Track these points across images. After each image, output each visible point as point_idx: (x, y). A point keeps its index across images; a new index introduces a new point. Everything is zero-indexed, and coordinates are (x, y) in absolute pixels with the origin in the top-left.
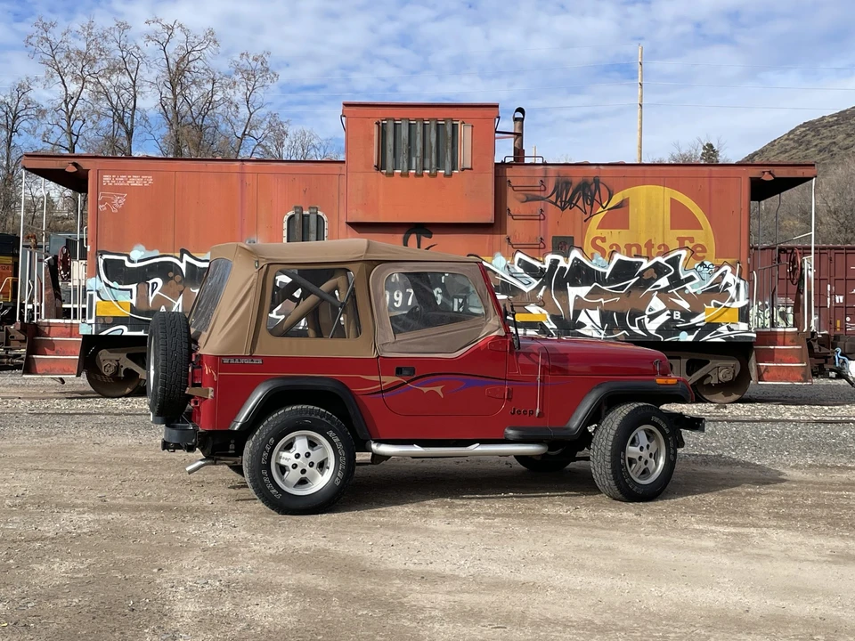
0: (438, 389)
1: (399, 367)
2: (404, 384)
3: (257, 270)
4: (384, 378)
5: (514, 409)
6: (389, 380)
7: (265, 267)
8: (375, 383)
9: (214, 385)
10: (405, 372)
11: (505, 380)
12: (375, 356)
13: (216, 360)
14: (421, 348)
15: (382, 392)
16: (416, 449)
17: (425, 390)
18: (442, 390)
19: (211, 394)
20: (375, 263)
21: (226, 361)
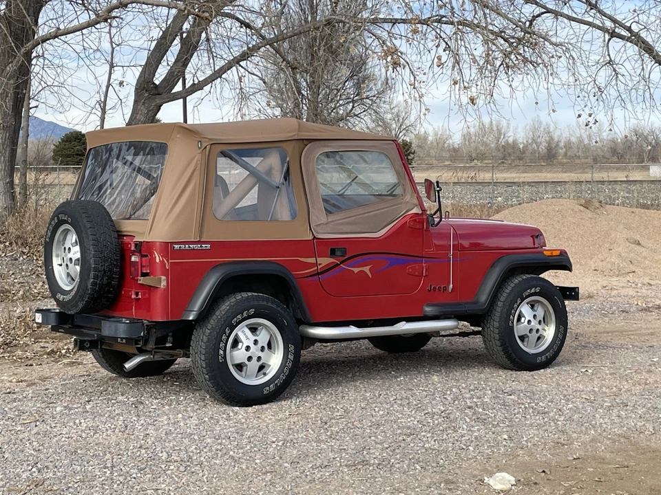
0: (367, 269)
1: (333, 248)
2: (338, 265)
3: (200, 151)
4: (320, 260)
5: (431, 286)
6: (324, 261)
7: (208, 148)
8: (311, 265)
9: (165, 272)
10: (338, 253)
11: (422, 257)
12: (311, 238)
13: (167, 248)
14: (349, 229)
15: (318, 274)
16: (352, 330)
17: (356, 270)
18: (370, 269)
19: (163, 284)
20: (305, 142)
21: (177, 247)
